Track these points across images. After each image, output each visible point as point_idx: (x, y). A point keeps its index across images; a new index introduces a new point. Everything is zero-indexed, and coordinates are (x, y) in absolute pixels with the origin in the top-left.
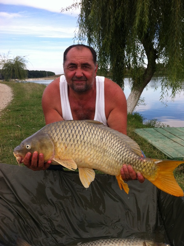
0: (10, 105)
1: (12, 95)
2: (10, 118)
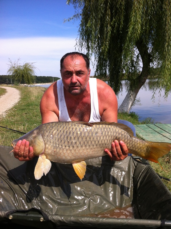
0: (16, 105)
1: (19, 97)
2: (15, 116)
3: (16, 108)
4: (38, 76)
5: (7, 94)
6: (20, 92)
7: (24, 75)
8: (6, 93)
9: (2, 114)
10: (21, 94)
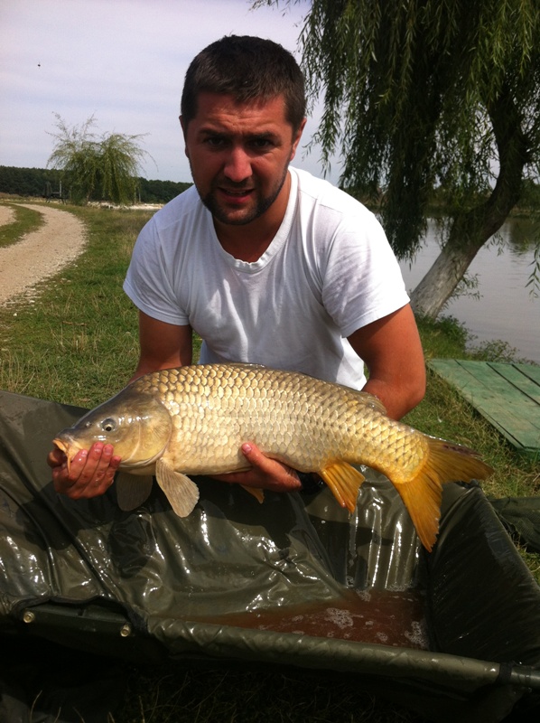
0: (74, 267)
1: (83, 242)
2: (64, 301)
3: (69, 278)
4: (148, 180)
5: (43, 230)
6: (85, 227)
7: (102, 171)
8: (41, 225)
9: (24, 291)
10: (90, 232)
